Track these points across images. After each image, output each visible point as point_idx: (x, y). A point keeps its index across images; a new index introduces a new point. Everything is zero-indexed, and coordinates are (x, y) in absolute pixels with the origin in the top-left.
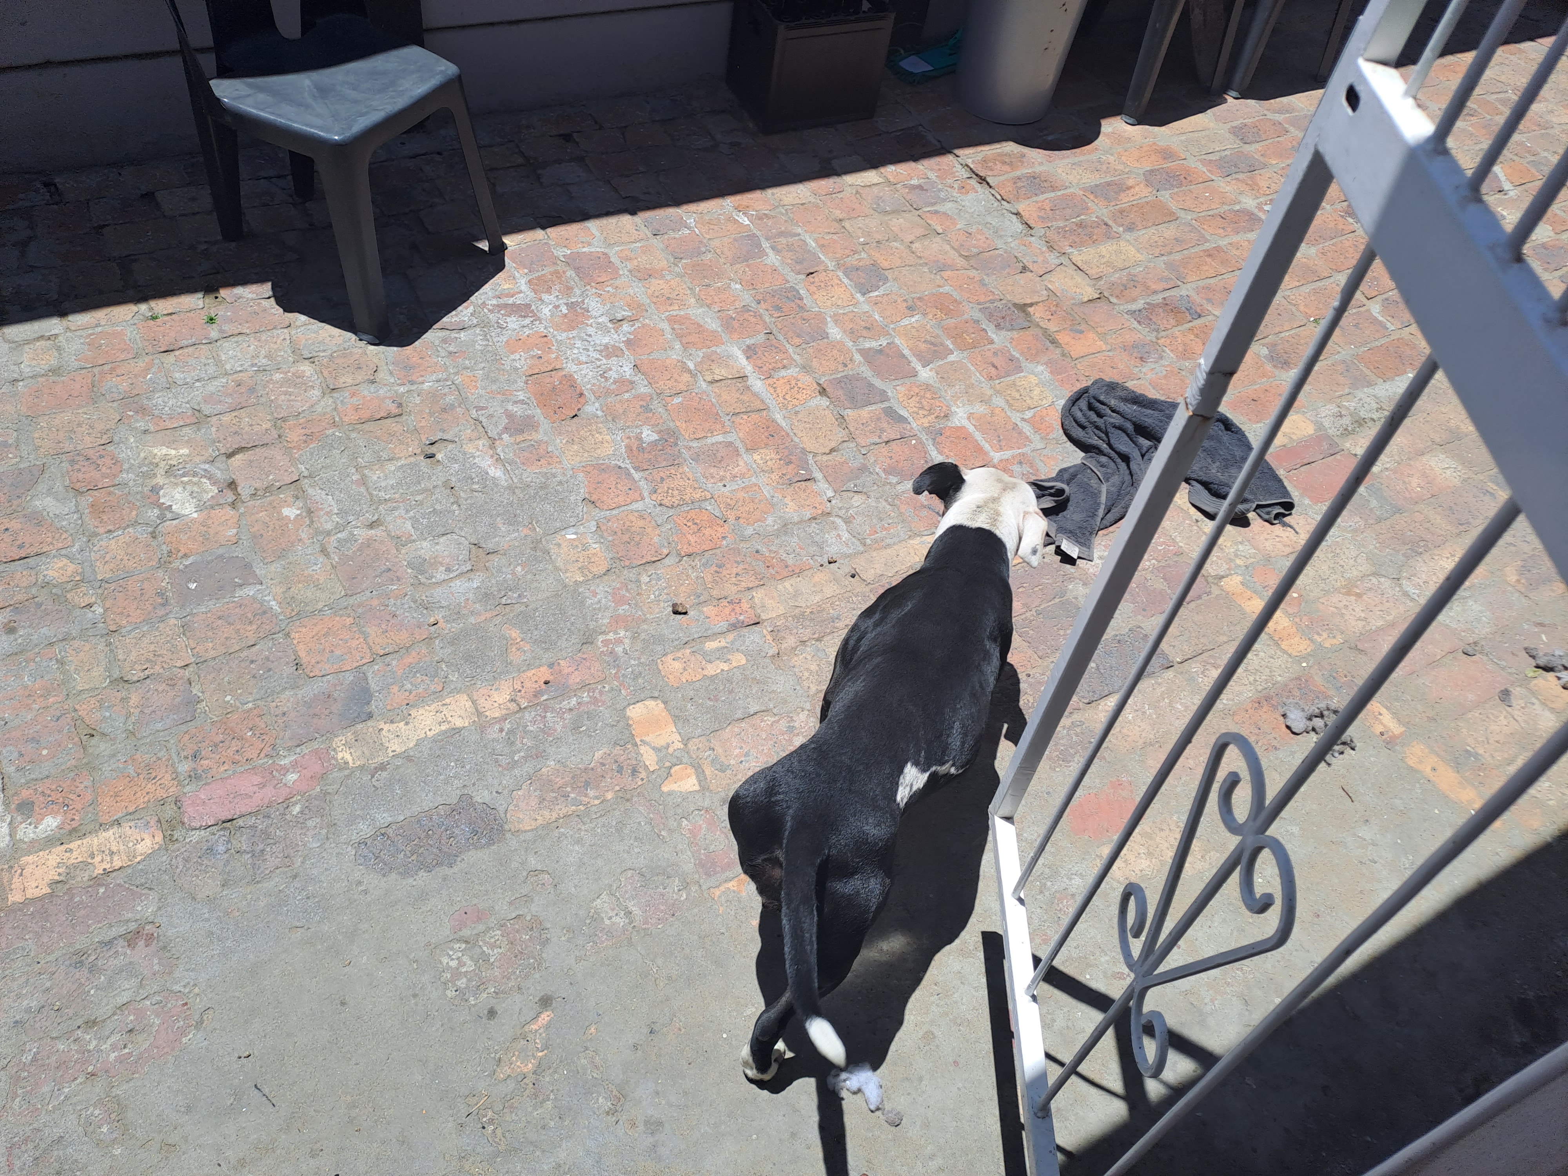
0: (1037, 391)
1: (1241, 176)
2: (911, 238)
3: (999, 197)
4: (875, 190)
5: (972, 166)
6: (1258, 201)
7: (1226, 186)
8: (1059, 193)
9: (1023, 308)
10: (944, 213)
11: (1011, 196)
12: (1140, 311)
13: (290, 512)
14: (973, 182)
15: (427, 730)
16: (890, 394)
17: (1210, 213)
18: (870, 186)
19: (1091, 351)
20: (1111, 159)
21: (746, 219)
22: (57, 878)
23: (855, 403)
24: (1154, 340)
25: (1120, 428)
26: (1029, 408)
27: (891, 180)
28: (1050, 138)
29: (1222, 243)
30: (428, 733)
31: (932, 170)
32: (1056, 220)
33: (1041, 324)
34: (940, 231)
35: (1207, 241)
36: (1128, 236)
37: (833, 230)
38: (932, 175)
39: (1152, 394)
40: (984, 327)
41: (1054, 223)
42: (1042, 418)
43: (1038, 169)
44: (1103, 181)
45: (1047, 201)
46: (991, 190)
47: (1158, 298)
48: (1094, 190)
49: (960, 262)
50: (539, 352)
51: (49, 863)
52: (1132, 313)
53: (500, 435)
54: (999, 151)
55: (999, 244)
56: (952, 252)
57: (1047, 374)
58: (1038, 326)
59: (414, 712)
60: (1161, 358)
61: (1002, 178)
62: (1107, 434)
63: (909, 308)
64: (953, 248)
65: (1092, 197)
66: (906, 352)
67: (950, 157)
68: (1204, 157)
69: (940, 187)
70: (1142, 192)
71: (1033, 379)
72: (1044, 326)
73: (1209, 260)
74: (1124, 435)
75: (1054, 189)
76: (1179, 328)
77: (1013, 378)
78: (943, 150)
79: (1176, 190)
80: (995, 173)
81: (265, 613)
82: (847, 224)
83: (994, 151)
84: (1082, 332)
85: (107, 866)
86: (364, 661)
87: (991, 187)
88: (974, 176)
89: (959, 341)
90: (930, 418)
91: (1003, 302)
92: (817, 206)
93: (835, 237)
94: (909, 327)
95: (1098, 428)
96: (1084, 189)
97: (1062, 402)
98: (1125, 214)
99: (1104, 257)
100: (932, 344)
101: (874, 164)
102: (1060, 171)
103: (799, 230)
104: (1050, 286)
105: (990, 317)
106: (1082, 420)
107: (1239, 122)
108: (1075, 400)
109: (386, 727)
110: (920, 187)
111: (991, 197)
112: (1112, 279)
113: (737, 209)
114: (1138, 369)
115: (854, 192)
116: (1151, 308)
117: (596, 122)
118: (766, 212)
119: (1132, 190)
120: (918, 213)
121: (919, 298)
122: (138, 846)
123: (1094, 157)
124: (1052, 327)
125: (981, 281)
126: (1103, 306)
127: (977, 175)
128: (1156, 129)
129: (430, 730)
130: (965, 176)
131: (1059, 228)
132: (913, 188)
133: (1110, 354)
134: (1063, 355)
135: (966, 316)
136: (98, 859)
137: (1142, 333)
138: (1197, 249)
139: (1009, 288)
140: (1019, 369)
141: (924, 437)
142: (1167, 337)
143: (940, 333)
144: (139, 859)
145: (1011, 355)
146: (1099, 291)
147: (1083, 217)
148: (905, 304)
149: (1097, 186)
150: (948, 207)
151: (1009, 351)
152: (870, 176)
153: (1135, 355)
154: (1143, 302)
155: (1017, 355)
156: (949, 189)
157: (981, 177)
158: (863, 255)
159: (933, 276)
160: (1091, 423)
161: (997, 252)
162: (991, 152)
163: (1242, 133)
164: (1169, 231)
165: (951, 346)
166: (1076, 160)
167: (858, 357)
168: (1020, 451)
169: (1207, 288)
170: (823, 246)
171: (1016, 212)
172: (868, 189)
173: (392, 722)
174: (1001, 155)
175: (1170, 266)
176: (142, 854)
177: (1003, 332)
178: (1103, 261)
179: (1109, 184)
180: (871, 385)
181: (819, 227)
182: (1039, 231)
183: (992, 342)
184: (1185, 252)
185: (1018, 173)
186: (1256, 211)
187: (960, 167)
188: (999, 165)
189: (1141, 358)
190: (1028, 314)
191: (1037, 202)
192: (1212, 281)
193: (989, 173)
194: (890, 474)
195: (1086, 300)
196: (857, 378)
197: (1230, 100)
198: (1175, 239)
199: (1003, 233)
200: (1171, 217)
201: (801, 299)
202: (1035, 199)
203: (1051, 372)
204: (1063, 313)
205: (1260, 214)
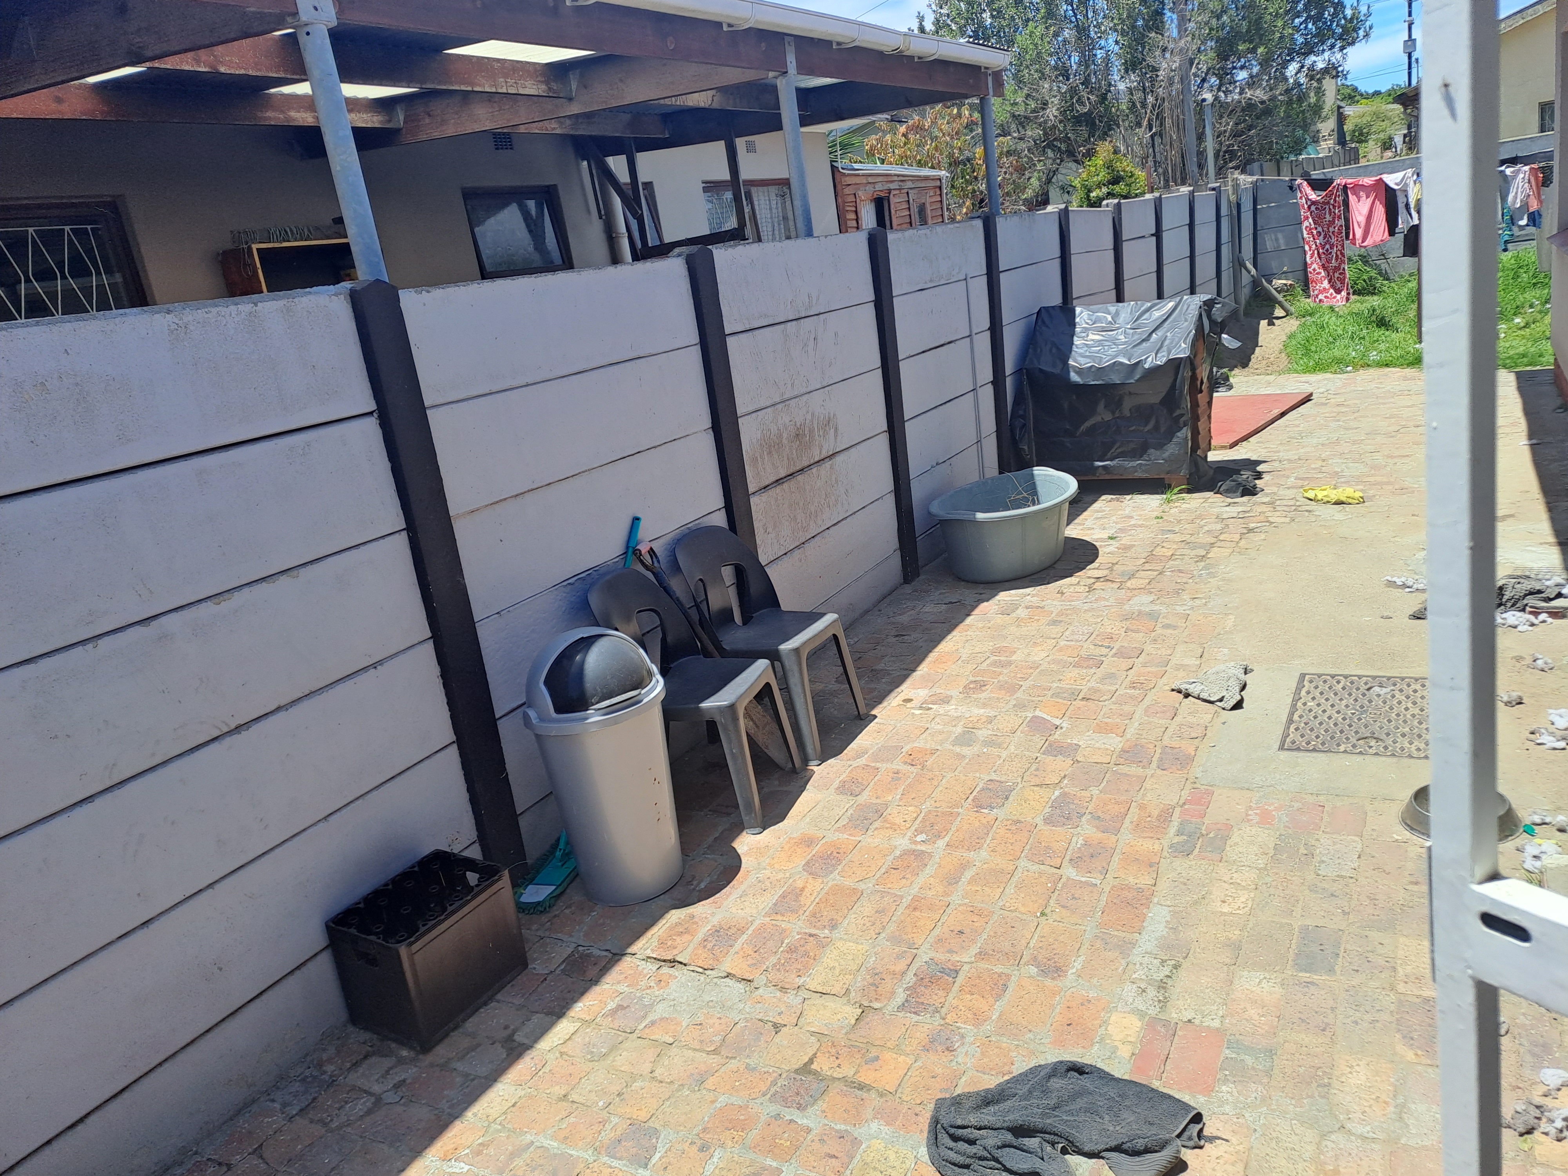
0: (892, 1156)
1: (876, 824)
2: (647, 1067)
3: (701, 970)
4: (578, 1039)
5: (654, 956)
6: (907, 838)
7: (873, 839)
8: (750, 932)
9: (806, 1069)
10: (662, 1019)
11: (711, 962)
12: (907, 1001)
14: (666, 970)
17: (883, 870)
18: (570, 1038)
19: (902, 1073)
20: (767, 872)
24: (942, 1022)
25: (1005, 1146)
27: (587, 1018)
28: (702, 886)
29: (915, 890)
31: (619, 983)
32: (767, 959)
33: (835, 1075)
34: (671, 1040)
35: (902, 897)
36: (836, 934)
37: (565, 1114)
38: (623, 988)
39: (991, 1082)
40: (788, 1117)
41: (767, 963)
43: (715, 921)
44: (776, 897)
45: (745, 945)
46: (688, 968)
47: (910, 978)
48: (776, 910)
49: (714, 1060)
52: (902, 1007)
54: (667, 925)
55: (734, 1016)
56: (698, 1055)
57: (885, 1129)
58: (834, 1079)
60: (963, 1037)
61: (690, 949)
62: (997, 1160)
63: (701, 1150)
64: (695, 1050)
65: (779, 917)
67: (628, 959)
68: (837, 825)
69: (638, 995)
70: (815, 888)
71: (877, 1144)
72: (841, 1076)
73: (917, 913)
74: (1013, 1150)
75: (742, 931)
76: (951, 996)
77: (858, 1156)
78: (617, 956)
79: (840, 867)
80: (680, 948)
82: (574, 1096)
83: (664, 928)
84: (877, 1058)
87: (685, 965)
88: (663, 963)
89: (776, 1151)
91: (784, 1076)
92: (530, 1097)
93: (572, 1119)
94: (717, 1171)
95: (982, 1158)
96: (767, 914)
97: (923, 1151)
98: (818, 915)
99: (834, 968)
101: (558, 1012)
102: (734, 910)
103: (529, 1138)
104: (813, 1029)
105: (787, 1105)
106: (960, 1159)
107: (838, 782)
108: (934, 1141)
110: (620, 1007)
111: (695, 974)
112: (858, 985)
114: (954, 1063)
115: (558, 1055)
116: (912, 990)
118: (480, 1141)
119: (806, 890)
120: (635, 1035)
121: (704, 1130)
123: (752, 879)
124: (848, 1071)
125: (747, 1066)
126: (870, 1017)
127: (664, 961)
128: (780, 824)
130: (654, 969)
131: (774, 965)
132: (614, 1012)
133: (919, 1064)
134: (881, 1095)
135: (763, 1118)
137: (927, 1024)
138: (901, 910)
139: (778, 1057)
140: (856, 1142)
142: (949, 1012)
143: (752, 1156)
145: (837, 1131)
146: (857, 1005)
147: (786, 941)
148: (695, 1148)
149: (775, 905)
150: (660, 1011)
151: (831, 1128)
152: (563, 1028)
153: (939, 1048)
154: (901, 990)
155: (843, 1127)
156: (648, 991)
157: (670, 961)
158: (615, 1120)
159: (698, 1095)
160: (972, 1157)
161: (738, 1026)
162: (661, 931)
163: (849, 788)
164: (866, 908)
165: (774, 1164)
166: (739, 891)
169: (939, 940)
170: (566, 1138)
171: (726, 974)
172: (570, 1042)
174: (671, 928)
175: (895, 940)
177: (810, 1110)
178: (837, 972)
179: (783, 896)
181: (548, 1119)
182: (760, 980)
183: (809, 1130)
184: (894, 919)
185: (700, 936)
186: (914, 847)
187: (643, 962)
188: (678, 939)
189: (948, 1049)
190: (815, 1073)
191: (737, 953)
192: (937, 932)
193: (675, 952)
195: (853, 1022)
197: (815, 768)
198: (876, 912)
199: (729, 1003)
200: (856, 895)
202: (732, 951)
203: (888, 1124)
204: (845, 1049)
205: (919, 847)
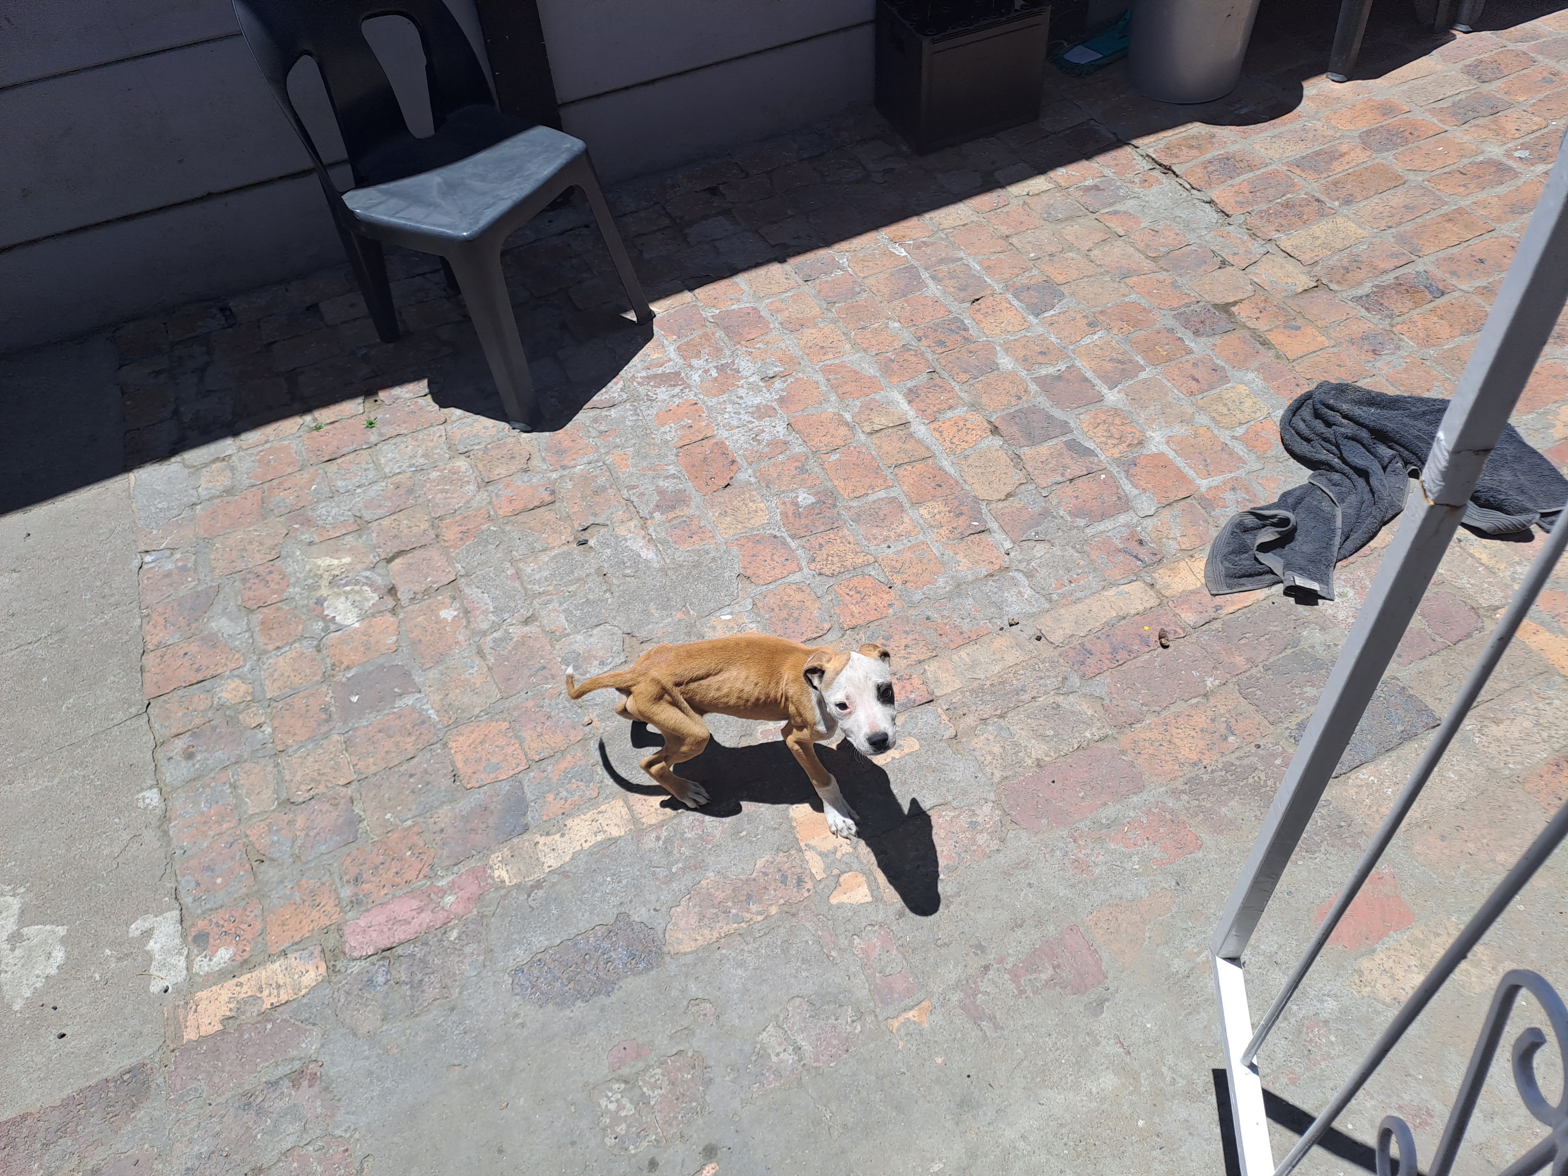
0: (1248, 403)
1: (1481, 121)
2: (1089, 244)
3: (1188, 186)
4: (1045, 198)
5: (1154, 156)
6: (1505, 147)
7: (1463, 136)
8: (1258, 173)
9: (1225, 308)
10: (1125, 213)
11: (1202, 184)
12: (1367, 296)
13: (448, 614)
14: (1157, 174)
15: (583, 841)
16: (1072, 425)
17: (1447, 170)
18: (1038, 194)
19: (1311, 349)
20: (1318, 124)
21: (903, 250)
22: (228, 1014)
23: (1032, 439)
24: (1388, 328)
25: (1354, 439)
26: (1241, 424)
27: (1063, 184)
28: (1243, 112)
29: (1465, 203)
30: (584, 845)
31: (1108, 166)
32: (1257, 203)
33: (1248, 324)
34: (1122, 233)
35: (1446, 203)
36: (1345, 210)
37: (999, 249)
38: (1108, 172)
39: (1391, 391)
40: (1179, 335)
41: (1255, 207)
42: (1257, 434)
43: (1232, 149)
44: (1310, 151)
45: (1245, 183)
46: (1178, 179)
47: (1389, 278)
48: (1300, 164)
49: (1147, 265)
50: (690, 421)
51: (221, 998)
52: (1358, 299)
53: (651, 513)
54: (1183, 134)
55: (1192, 238)
56: (1137, 254)
57: (1259, 383)
58: (1245, 326)
59: (569, 822)
60: (1398, 348)
61: (1189, 164)
62: (1338, 446)
63: (1090, 325)
64: (1138, 250)
65: (1298, 171)
66: (1089, 375)
67: (1128, 149)
68: (1434, 105)
69: (1118, 184)
70: (1359, 157)
71: (1242, 389)
72: (1253, 326)
73: (1449, 225)
74: (1359, 446)
75: (1251, 168)
76: (1418, 310)
77: (1218, 390)
78: (1119, 142)
79: (1401, 149)
80: (1182, 159)
81: (423, 722)
82: (1014, 240)
83: (1179, 136)
84: (1298, 328)
85: (274, 1000)
86: (520, 768)
87: (1177, 176)
88: (1158, 167)
89: (1151, 354)
90: (1120, 447)
91: (1201, 304)
92: (979, 224)
93: (1002, 256)
94: (1091, 345)
95: (1326, 440)
96: (1289, 164)
97: (1280, 413)
98: (1339, 185)
99: (1318, 238)
100: (1119, 362)
101: (1041, 170)
102: (1257, 147)
103: (962, 254)
104: (1256, 280)
105: (1186, 324)
106: (1306, 432)
107: (1473, 59)
108: (1296, 409)
109: (542, 840)
110: (1096, 188)
111: (1180, 187)
112: (1331, 262)
113: (893, 241)
114: (1370, 365)
115: (1021, 203)
116: (1381, 290)
117: (742, 171)
118: (924, 239)
119: (1347, 156)
120: (1094, 216)
121: (1101, 312)
122: (303, 978)
123: (1298, 125)
124: (1262, 326)
125: (1174, 284)
126: (1322, 295)
127: (1160, 165)
128: (1371, 82)
129: (586, 841)
130: (1147, 168)
131: (1261, 212)
132: (1088, 189)
133: (1335, 350)
134: (1278, 357)
135: (1157, 326)
136: (266, 993)
137: (1372, 322)
138: (1433, 215)
139: (1207, 287)
140: (1225, 379)
141: (1114, 470)
142: (1404, 322)
143: (1127, 347)
144: (304, 992)
145: (1214, 364)
146: (1316, 279)
147: (1289, 196)
148: (1085, 321)
149: (1303, 158)
150: (1130, 205)
151: (1211, 360)
152: (1038, 183)
153: (1366, 347)
154: (1371, 284)
155: (1222, 364)
156: (1129, 185)
157: (1165, 167)
158: (1035, 272)
159: (1116, 285)
160: (1318, 435)
161: (1189, 248)
162: (1175, 137)
163: (1478, 72)
164: (1397, 198)
165: (1142, 362)
166: (1276, 132)
167: (1033, 387)
168: (1233, 475)
169: (1451, 259)
170: (989, 267)
171: (1209, 200)
172: (1037, 197)
173: (548, 834)
174: (1185, 139)
175: (1401, 239)
176: (306, 987)
177: (1203, 339)
178: (1318, 243)
179: (1317, 154)
180: (1049, 417)
181: (984, 247)
182: (1238, 217)
183: (1190, 352)
184: (1419, 220)
185: (1208, 156)
186: (1504, 160)
187: (1141, 158)
188: (1185, 150)
189: (1373, 351)
190: (1231, 315)
191: (1232, 186)
192: (1456, 250)
193: (1175, 161)
194: (1077, 516)
195: (1300, 290)
196: (1034, 410)
197: (1459, 35)
198: (1404, 206)
199: (1195, 226)
200: (1398, 181)
201: (966, 329)
202: (1230, 182)
203: (1264, 379)
204: (1274, 308)
205: (1511, 163)
